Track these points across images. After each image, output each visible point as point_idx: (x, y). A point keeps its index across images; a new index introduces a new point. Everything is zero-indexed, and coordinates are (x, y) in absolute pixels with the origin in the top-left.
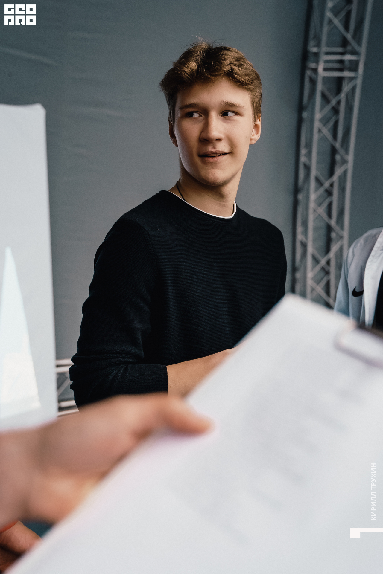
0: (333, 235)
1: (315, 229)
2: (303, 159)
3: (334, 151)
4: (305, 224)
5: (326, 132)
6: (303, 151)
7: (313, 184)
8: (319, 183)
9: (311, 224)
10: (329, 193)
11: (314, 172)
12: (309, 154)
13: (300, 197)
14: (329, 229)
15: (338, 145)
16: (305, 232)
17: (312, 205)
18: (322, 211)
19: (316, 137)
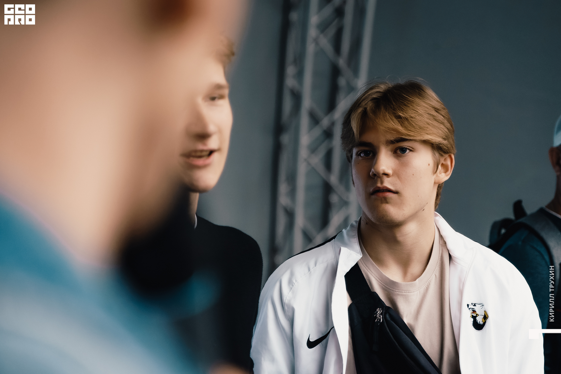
0: (334, 199)
1: (309, 188)
2: (290, 82)
3: (336, 72)
4: (292, 179)
5: (326, 43)
6: (290, 70)
7: (305, 121)
8: (315, 120)
9: (301, 181)
10: (328, 134)
11: (307, 103)
12: (300, 75)
13: (285, 139)
14: (327, 189)
15: (342, 62)
16: (292, 193)
17: (303, 153)
18: (317, 160)
19: (311, 48)
